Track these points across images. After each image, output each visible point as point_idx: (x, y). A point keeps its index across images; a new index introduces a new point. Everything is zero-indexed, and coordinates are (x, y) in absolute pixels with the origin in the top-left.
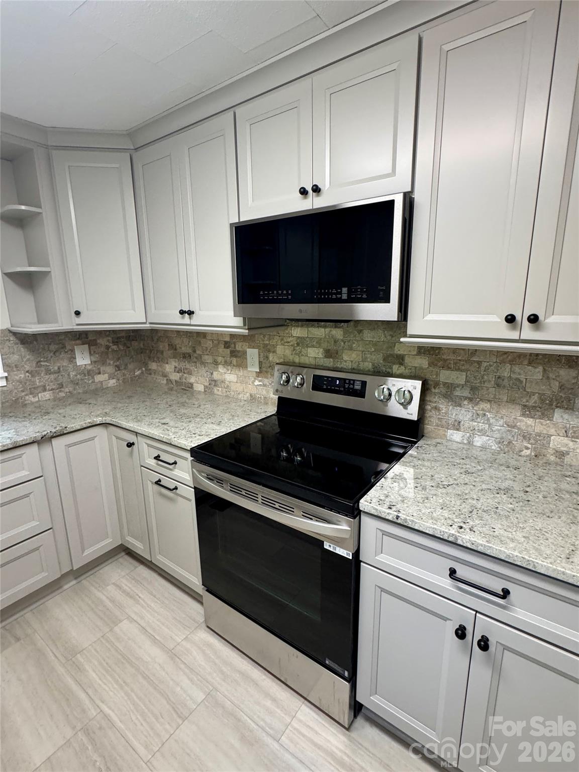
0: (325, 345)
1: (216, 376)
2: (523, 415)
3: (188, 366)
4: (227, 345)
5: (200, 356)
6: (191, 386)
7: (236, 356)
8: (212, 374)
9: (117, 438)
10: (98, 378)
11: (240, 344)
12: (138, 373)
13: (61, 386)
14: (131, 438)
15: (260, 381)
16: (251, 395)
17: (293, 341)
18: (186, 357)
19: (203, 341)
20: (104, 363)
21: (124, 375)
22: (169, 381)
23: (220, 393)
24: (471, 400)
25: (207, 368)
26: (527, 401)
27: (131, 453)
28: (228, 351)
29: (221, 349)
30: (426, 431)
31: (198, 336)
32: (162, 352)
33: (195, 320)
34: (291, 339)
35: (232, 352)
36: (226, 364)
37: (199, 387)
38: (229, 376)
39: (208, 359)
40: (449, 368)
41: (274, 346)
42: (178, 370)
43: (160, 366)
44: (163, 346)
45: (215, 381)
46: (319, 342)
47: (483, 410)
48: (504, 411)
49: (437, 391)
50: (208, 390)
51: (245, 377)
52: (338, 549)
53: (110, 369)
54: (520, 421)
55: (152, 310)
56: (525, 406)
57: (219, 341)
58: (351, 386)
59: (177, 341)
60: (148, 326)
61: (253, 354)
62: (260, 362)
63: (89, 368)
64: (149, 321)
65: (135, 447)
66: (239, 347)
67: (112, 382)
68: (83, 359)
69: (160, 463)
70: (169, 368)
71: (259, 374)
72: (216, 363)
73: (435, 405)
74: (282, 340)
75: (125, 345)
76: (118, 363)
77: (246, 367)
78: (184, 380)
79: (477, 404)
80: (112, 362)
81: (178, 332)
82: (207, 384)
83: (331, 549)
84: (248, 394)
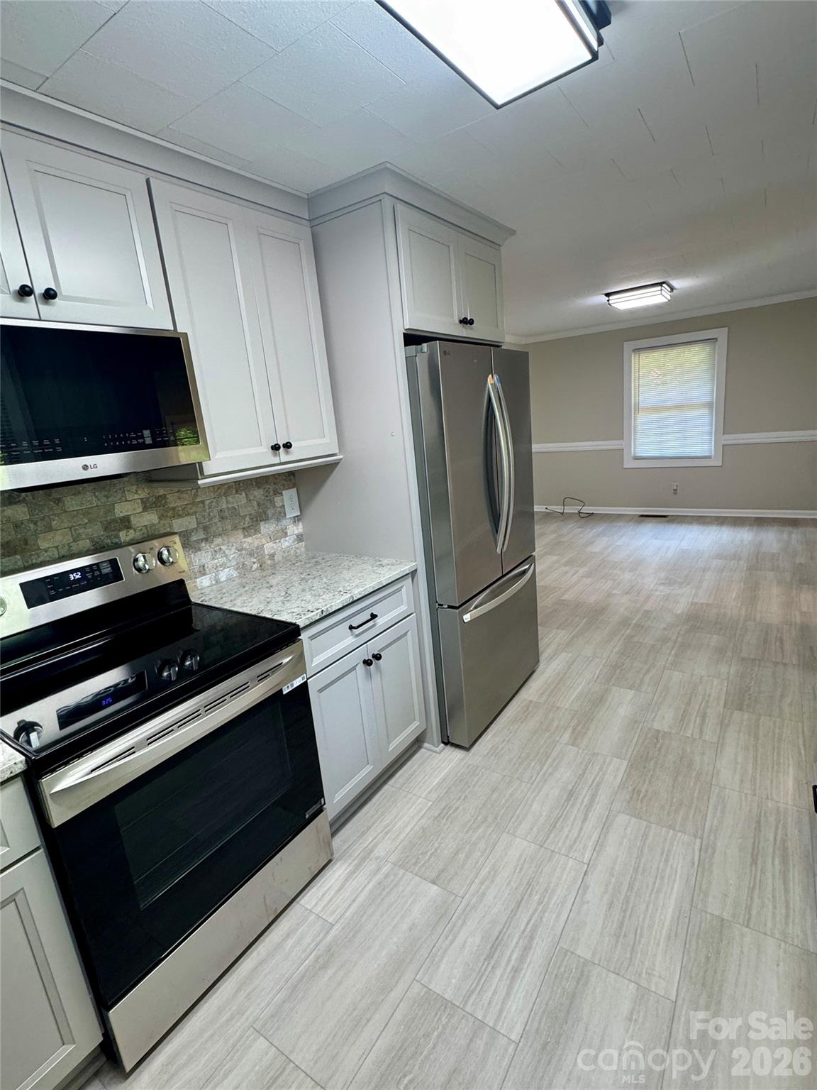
2: (245, 537)
24: (206, 540)
26: (244, 524)
40: (180, 516)
47: (218, 545)
48: (232, 540)
52: (294, 682)
54: (245, 542)
56: (244, 528)
58: (97, 573)
79: (212, 541)
83: (290, 689)
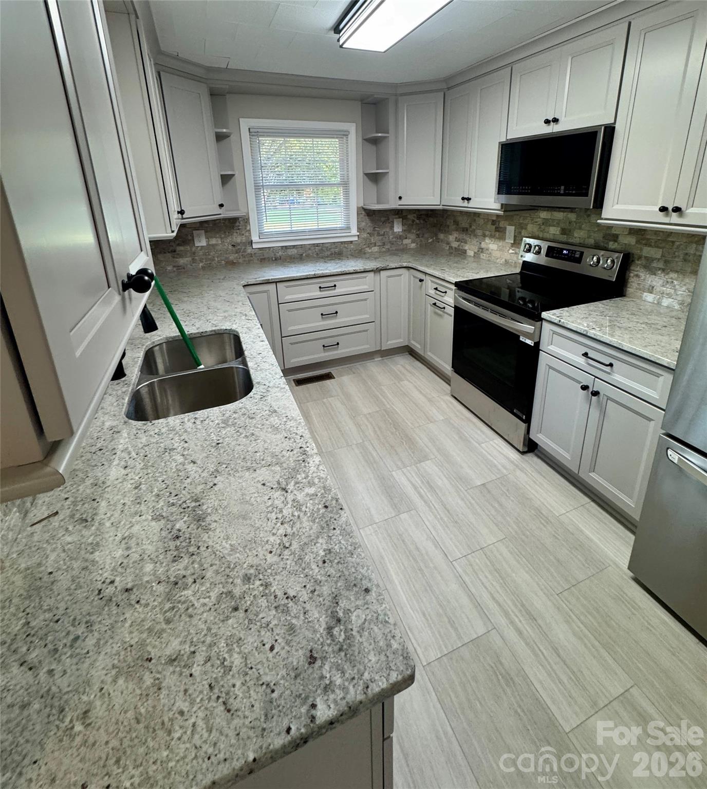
0: (562, 225)
1: (483, 245)
3: (465, 237)
4: (494, 223)
5: (474, 230)
6: (465, 252)
7: (498, 231)
8: (480, 243)
9: (414, 277)
10: (406, 241)
11: (503, 222)
12: (430, 241)
13: (384, 244)
14: (422, 276)
15: (513, 250)
16: (506, 260)
17: (540, 221)
18: (465, 230)
19: (477, 219)
20: (409, 231)
21: (421, 241)
22: (451, 247)
23: (484, 258)
24: (663, 270)
25: (477, 239)
27: (421, 286)
28: (494, 227)
29: (489, 226)
30: (627, 293)
31: (474, 216)
32: (448, 226)
33: (471, 204)
34: (539, 220)
35: (496, 228)
36: (492, 236)
37: (471, 253)
38: (492, 245)
39: (479, 232)
40: (650, 246)
41: (526, 225)
42: (457, 240)
43: (446, 236)
44: (450, 222)
45: (482, 249)
46: (558, 223)
47: (671, 278)
48: (685, 280)
49: (639, 262)
50: (476, 255)
51: (503, 247)
52: (527, 340)
53: (413, 236)
55: (445, 196)
57: (488, 220)
58: (573, 255)
59: (460, 219)
60: (441, 207)
61: (511, 230)
62: (515, 236)
63: (401, 234)
64: (442, 204)
65: (424, 282)
66: (502, 224)
67: (413, 245)
68: (398, 228)
69: (437, 292)
70: (451, 238)
71: (513, 245)
72: (484, 236)
73: (636, 273)
74: (532, 220)
75: (424, 220)
76: (418, 232)
77: (505, 239)
78: (461, 248)
79: (667, 274)
80: (415, 231)
81: (461, 212)
82: (476, 251)
83: (523, 340)
84: (503, 260)
